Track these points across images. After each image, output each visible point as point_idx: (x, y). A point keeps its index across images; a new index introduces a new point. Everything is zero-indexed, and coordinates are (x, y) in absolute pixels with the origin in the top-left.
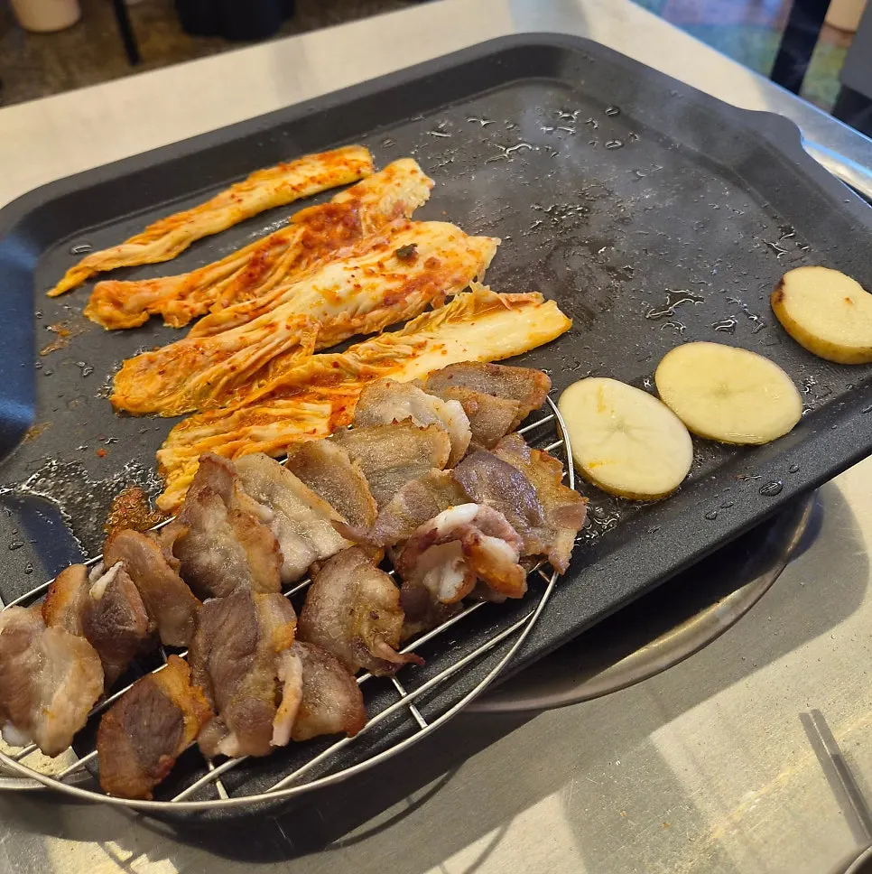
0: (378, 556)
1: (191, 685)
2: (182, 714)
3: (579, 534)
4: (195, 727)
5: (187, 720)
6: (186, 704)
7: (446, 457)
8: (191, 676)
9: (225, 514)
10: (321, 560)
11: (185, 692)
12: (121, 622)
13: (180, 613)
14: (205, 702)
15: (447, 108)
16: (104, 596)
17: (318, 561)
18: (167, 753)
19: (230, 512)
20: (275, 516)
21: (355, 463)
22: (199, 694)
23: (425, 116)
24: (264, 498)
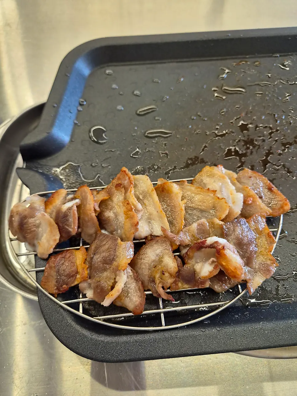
0: (175, 247)
1: (84, 263)
2: (77, 272)
3: (265, 282)
4: (79, 281)
5: (78, 276)
6: (80, 270)
7: (223, 216)
8: (86, 259)
9: (123, 198)
10: (152, 236)
11: (81, 265)
12: (68, 226)
13: (91, 230)
14: (86, 272)
15: (292, 55)
16: (65, 212)
17: (151, 235)
18: (67, 285)
19: (125, 198)
20: (142, 210)
21: (183, 202)
22: (86, 268)
23: (280, 56)
24: (141, 197)
